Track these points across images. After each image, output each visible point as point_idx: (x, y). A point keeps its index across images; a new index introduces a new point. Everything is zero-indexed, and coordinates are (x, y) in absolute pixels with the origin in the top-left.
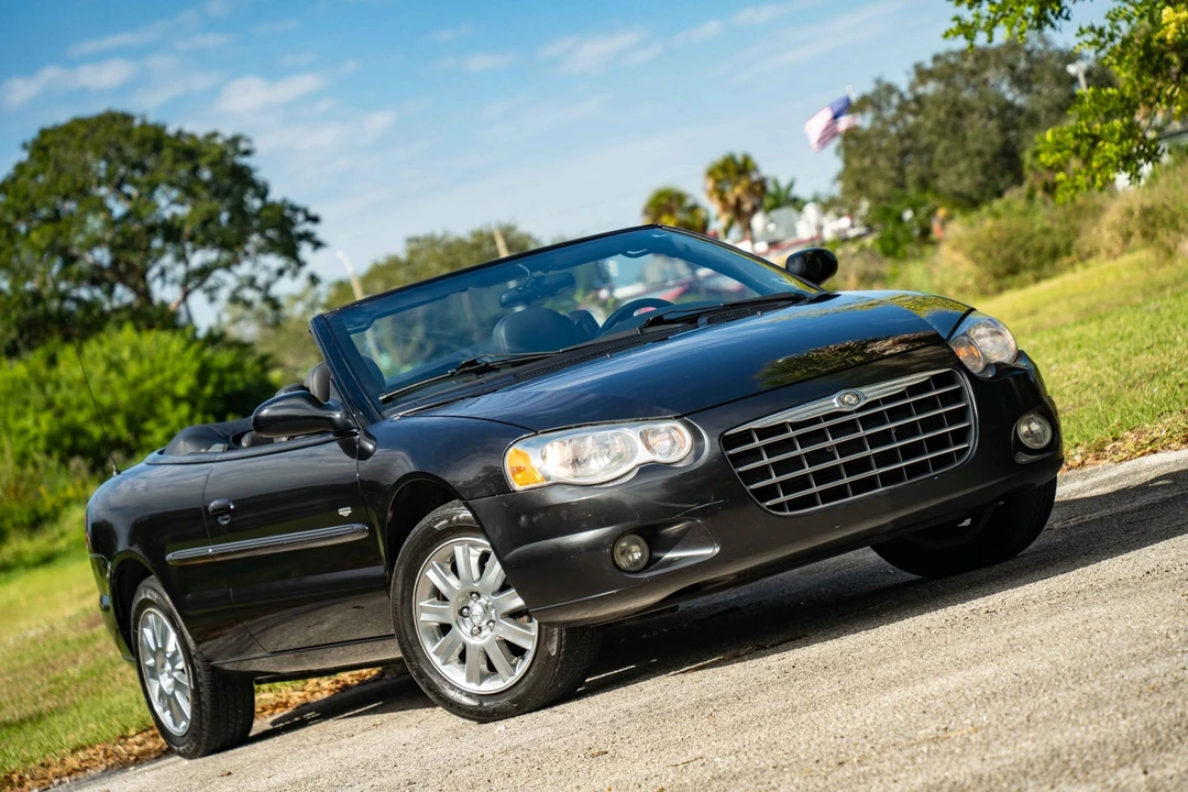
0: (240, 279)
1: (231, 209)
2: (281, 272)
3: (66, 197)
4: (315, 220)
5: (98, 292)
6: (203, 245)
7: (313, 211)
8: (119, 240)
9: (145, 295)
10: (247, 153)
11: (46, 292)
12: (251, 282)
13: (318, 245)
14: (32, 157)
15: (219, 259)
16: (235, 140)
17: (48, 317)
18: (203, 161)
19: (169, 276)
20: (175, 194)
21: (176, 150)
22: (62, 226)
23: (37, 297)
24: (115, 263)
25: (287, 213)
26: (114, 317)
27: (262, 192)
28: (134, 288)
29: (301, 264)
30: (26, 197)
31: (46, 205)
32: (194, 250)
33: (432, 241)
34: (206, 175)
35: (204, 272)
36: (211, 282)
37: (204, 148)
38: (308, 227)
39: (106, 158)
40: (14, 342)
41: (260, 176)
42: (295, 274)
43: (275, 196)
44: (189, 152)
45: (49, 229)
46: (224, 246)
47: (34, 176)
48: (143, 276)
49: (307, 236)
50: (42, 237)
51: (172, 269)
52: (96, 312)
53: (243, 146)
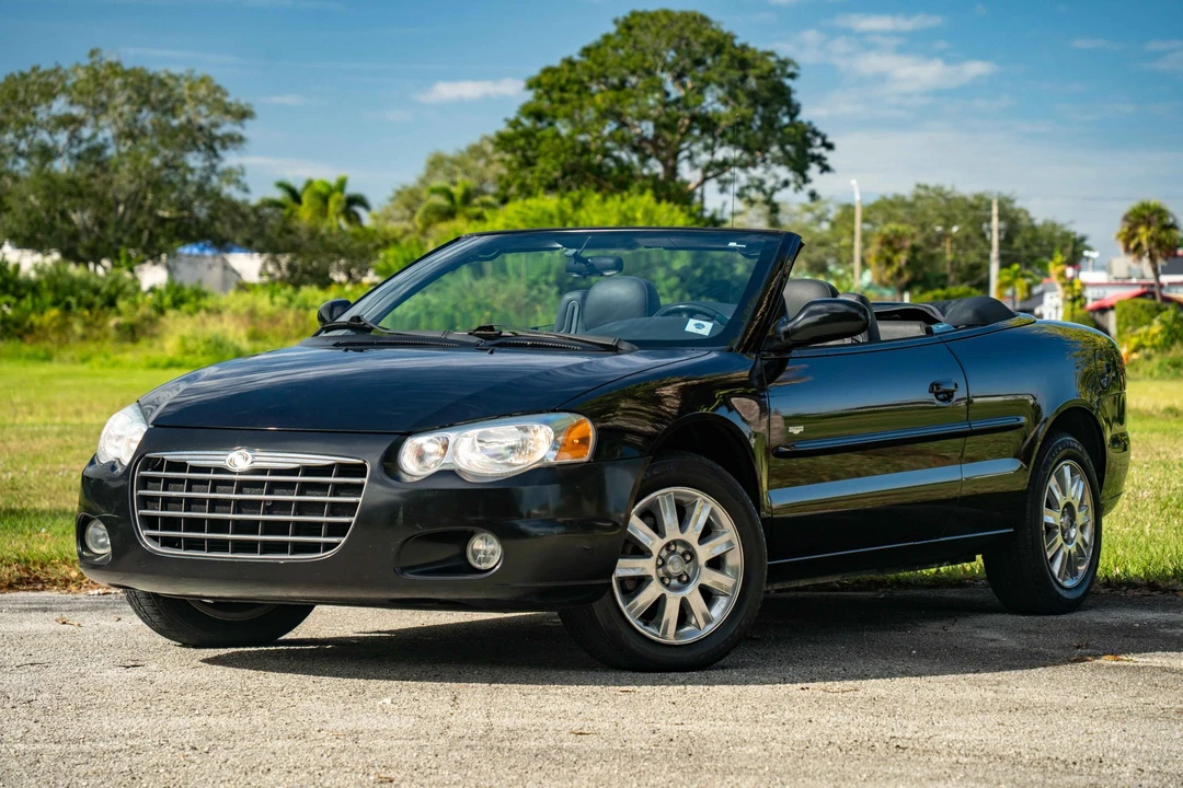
0: (751, 179)
1: (763, 118)
2: (786, 184)
3: (633, 73)
4: (830, 147)
5: (635, 158)
6: (731, 142)
7: (829, 140)
8: (663, 119)
9: (672, 171)
10: (792, 76)
11: (593, 147)
12: (760, 186)
13: (825, 169)
14: (618, 33)
15: (740, 158)
16: (784, 63)
17: (589, 167)
18: (752, 73)
19: (697, 161)
20: (721, 92)
21: (733, 57)
22: (621, 95)
23: (585, 149)
24: (657, 137)
25: (809, 135)
26: (640, 182)
27: (794, 111)
28: (664, 162)
29: (806, 180)
30: (602, 64)
31: (615, 74)
32: (722, 145)
33: (940, 193)
34: (752, 83)
35: (724, 165)
36: (727, 175)
37: (758, 63)
38: (822, 151)
39: (677, 49)
40: (556, 180)
41: (796, 97)
42: (799, 187)
43: (803, 117)
44: (743, 61)
45: (611, 94)
46: (747, 148)
47: (615, 48)
48: (675, 156)
49: (819, 159)
50: (604, 100)
51: (699, 154)
52: (627, 173)
53: (790, 69)
